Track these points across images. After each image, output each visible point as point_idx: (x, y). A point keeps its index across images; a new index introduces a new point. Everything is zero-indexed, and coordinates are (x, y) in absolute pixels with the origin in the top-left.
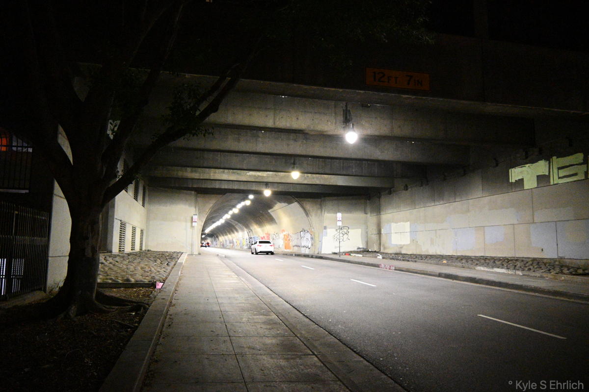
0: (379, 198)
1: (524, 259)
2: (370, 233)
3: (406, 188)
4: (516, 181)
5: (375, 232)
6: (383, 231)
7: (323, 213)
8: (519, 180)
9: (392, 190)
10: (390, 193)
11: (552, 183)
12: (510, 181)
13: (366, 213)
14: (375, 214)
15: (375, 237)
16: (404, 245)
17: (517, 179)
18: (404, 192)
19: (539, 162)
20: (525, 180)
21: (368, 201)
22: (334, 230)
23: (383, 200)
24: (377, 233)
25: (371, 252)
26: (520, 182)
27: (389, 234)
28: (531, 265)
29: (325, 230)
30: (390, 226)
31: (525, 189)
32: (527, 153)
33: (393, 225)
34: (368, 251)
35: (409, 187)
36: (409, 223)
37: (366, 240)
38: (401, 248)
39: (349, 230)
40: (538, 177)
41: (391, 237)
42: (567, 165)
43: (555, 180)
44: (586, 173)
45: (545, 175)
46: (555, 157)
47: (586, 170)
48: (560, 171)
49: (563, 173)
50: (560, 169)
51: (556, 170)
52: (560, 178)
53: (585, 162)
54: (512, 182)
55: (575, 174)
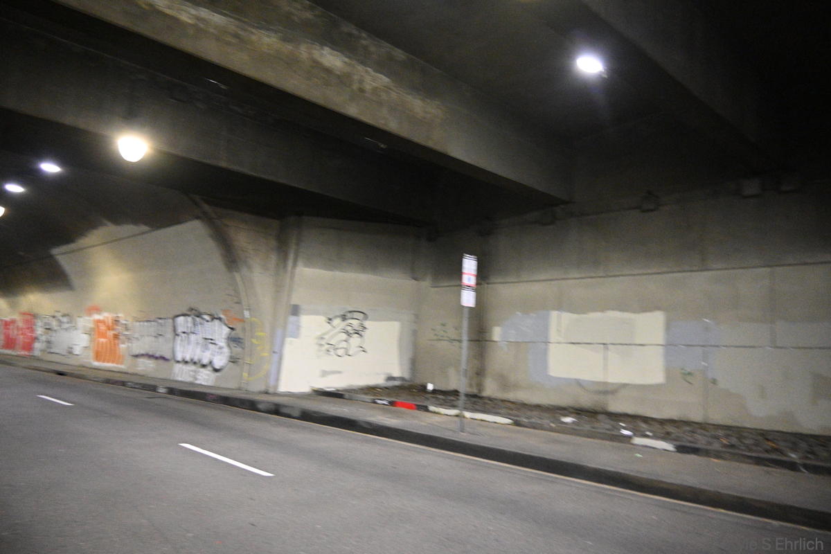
2: (426, 335)
3: (648, 203)
5: (455, 333)
6: (499, 334)
7: (290, 263)
10: (548, 219)
16: (625, 386)
22: (322, 319)
25: (434, 391)
27: (535, 344)
29: (292, 319)
30: (543, 321)
33: (560, 317)
36: (664, 313)
37: (412, 355)
38: (606, 393)
39: (367, 324)
41: (545, 353)
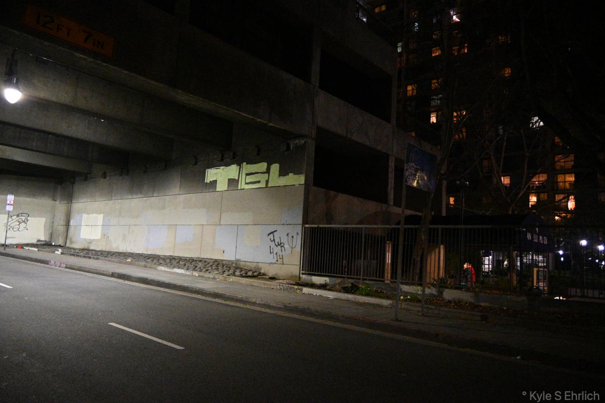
0: (73, 183)
1: (207, 260)
2: (56, 224)
3: (104, 176)
5: (62, 222)
6: (72, 223)
8: (213, 181)
9: (89, 176)
10: (86, 179)
11: (239, 188)
12: (206, 182)
13: (54, 200)
14: (64, 202)
15: (61, 229)
16: (94, 240)
17: (211, 180)
18: (102, 179)
19: (232, 166)
20: (218, 181)
21: (59, 187)
23: (76, 187)
24: (64, 224)
25: (54, 245)
26: (214, 183)
27: (79, 226)
28: (211, 266)
30: (81, 217)
31: (217, 190)
32: (223, 156)
33: (85, 216)
34: (51, 245)
35: (108, 175)
36: (102, 214)
37: (51, 232)
38: (90, 243)
39: (29, 218)
40: (229, 180)
41: (80, 230)
42: (254, 172)
43: (242, 185)
44: (267, 182)
45: (235, 179)
46: (244, 164)
47: (267, 179)
48: (247, 177)
49: (250, 179)
50: (247, 174)
51: (244, 176)
52: (246, 183)
53: (268, 171)
54: (207, 183)
55: (259, 182)
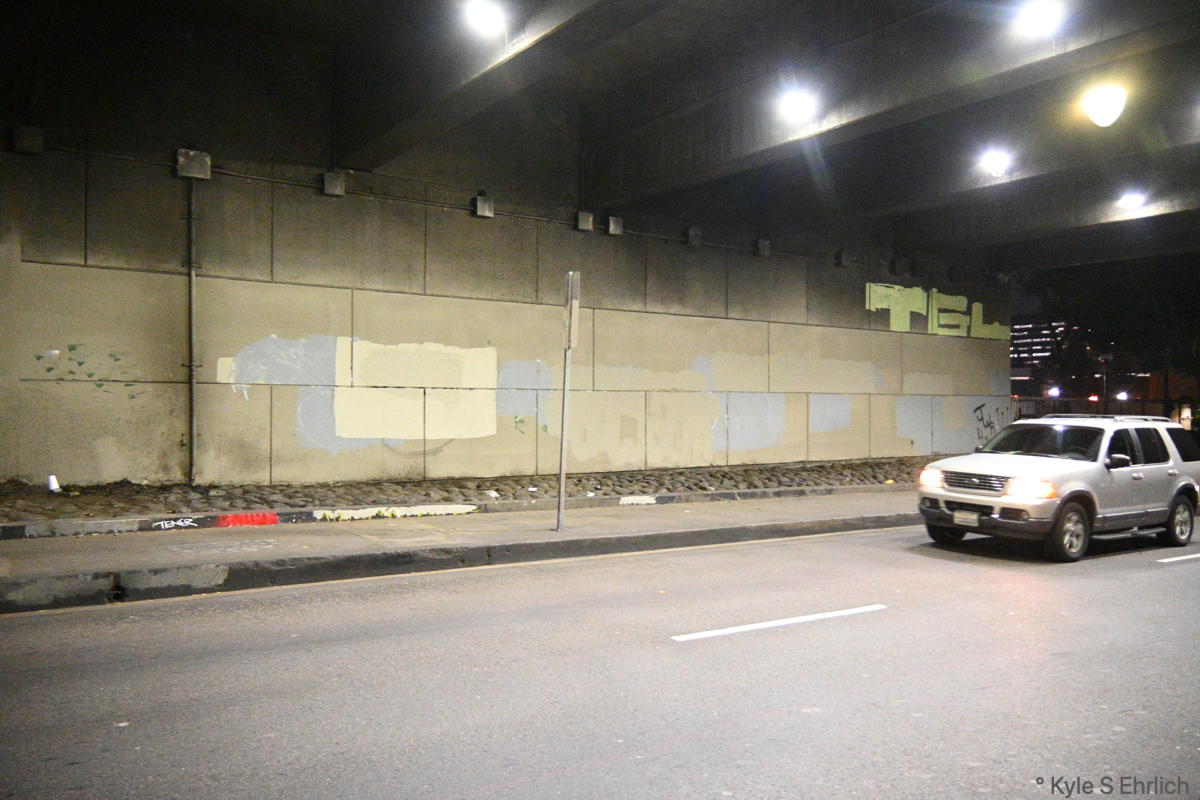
4: (877, 309)
8: (882, 309)
11: (930, 332)
12: (867, 308)
16: (449, 442)
17: (880, 307)
19: (916, 289)
20: (892, 312)
26: (884, 315)
27: (308, 388)
31: (892, 329)
32: (891, 263)
38: (427, 453)
40: (912, 314)
42: (950, 308)
43: (933, 327)
44: (969, 328)
45: (920, 314)
46: (935, 290)
47: (968, 324)
48: (941, 315)
49: (945, 319)
50: (941, 311)
51: (935, 312)
52: (940, 326)
53: (968, 312)
54: (869, 310)
55: (957, 327)
